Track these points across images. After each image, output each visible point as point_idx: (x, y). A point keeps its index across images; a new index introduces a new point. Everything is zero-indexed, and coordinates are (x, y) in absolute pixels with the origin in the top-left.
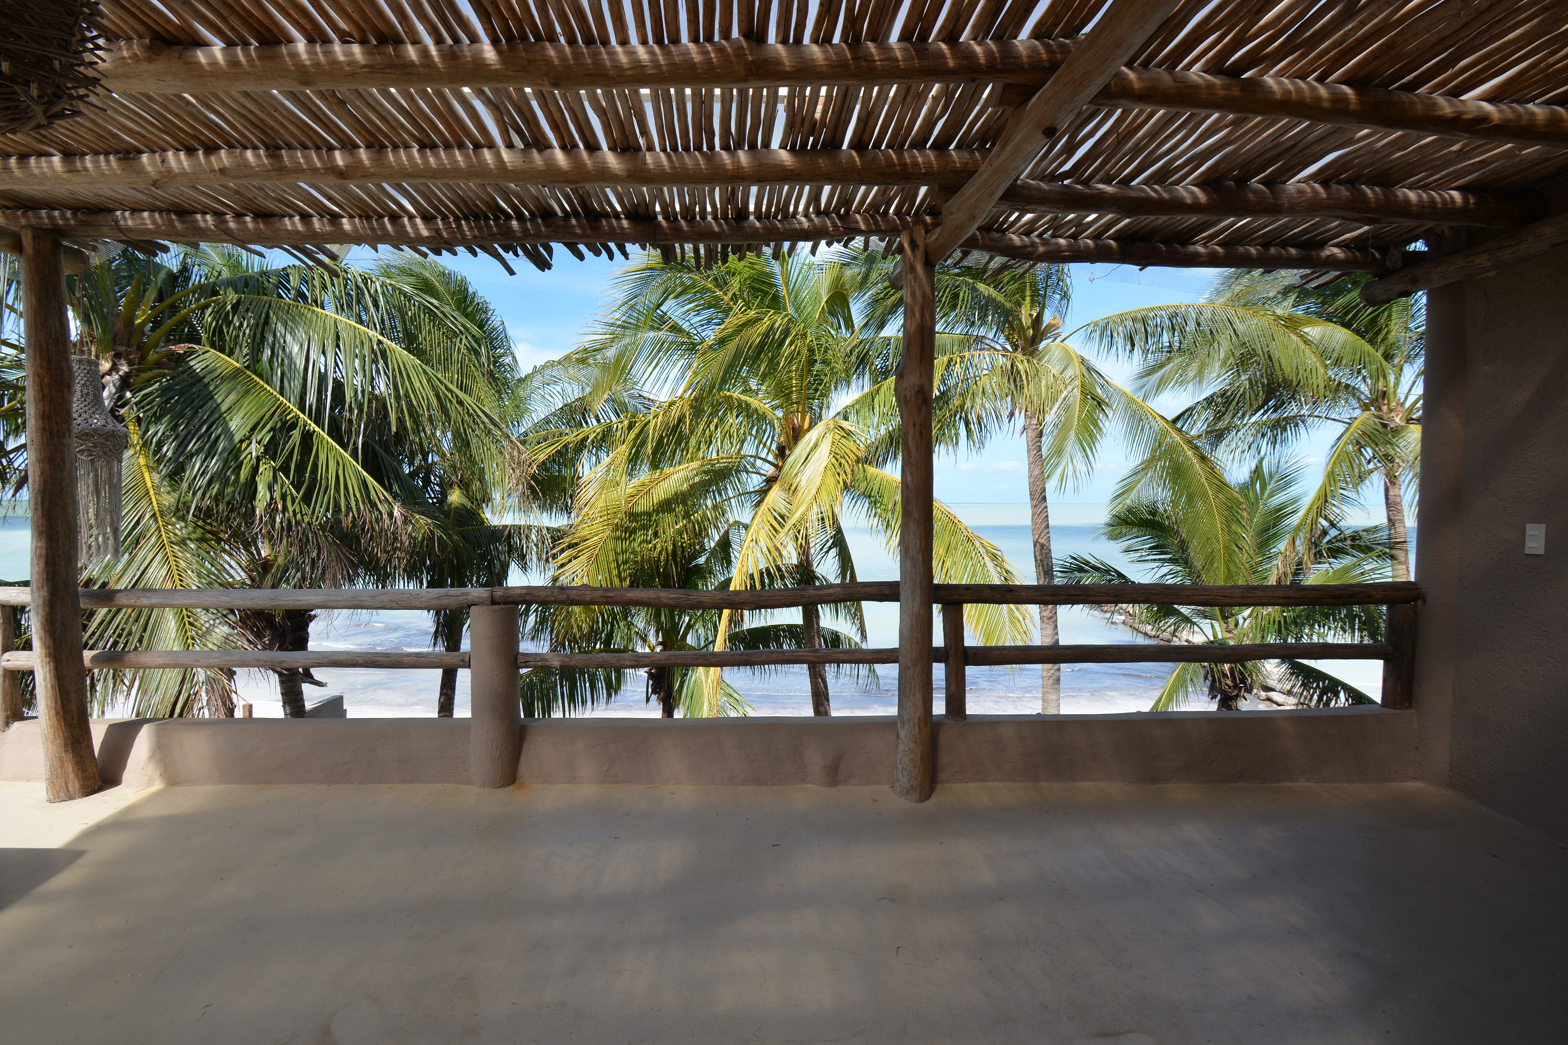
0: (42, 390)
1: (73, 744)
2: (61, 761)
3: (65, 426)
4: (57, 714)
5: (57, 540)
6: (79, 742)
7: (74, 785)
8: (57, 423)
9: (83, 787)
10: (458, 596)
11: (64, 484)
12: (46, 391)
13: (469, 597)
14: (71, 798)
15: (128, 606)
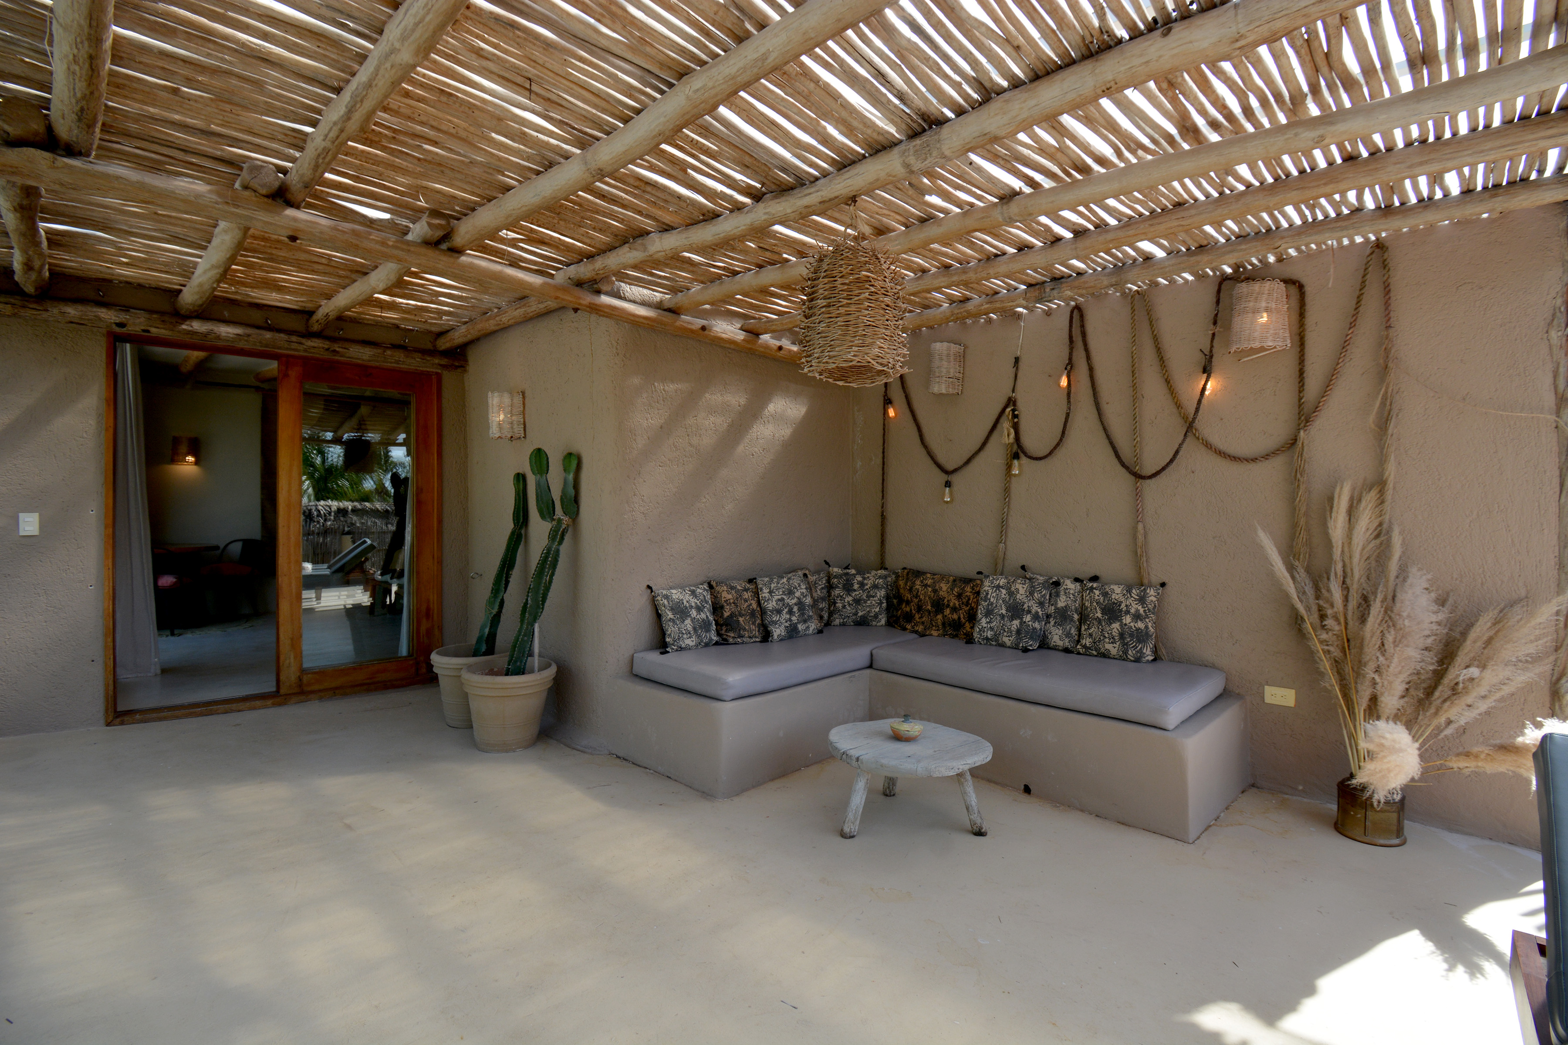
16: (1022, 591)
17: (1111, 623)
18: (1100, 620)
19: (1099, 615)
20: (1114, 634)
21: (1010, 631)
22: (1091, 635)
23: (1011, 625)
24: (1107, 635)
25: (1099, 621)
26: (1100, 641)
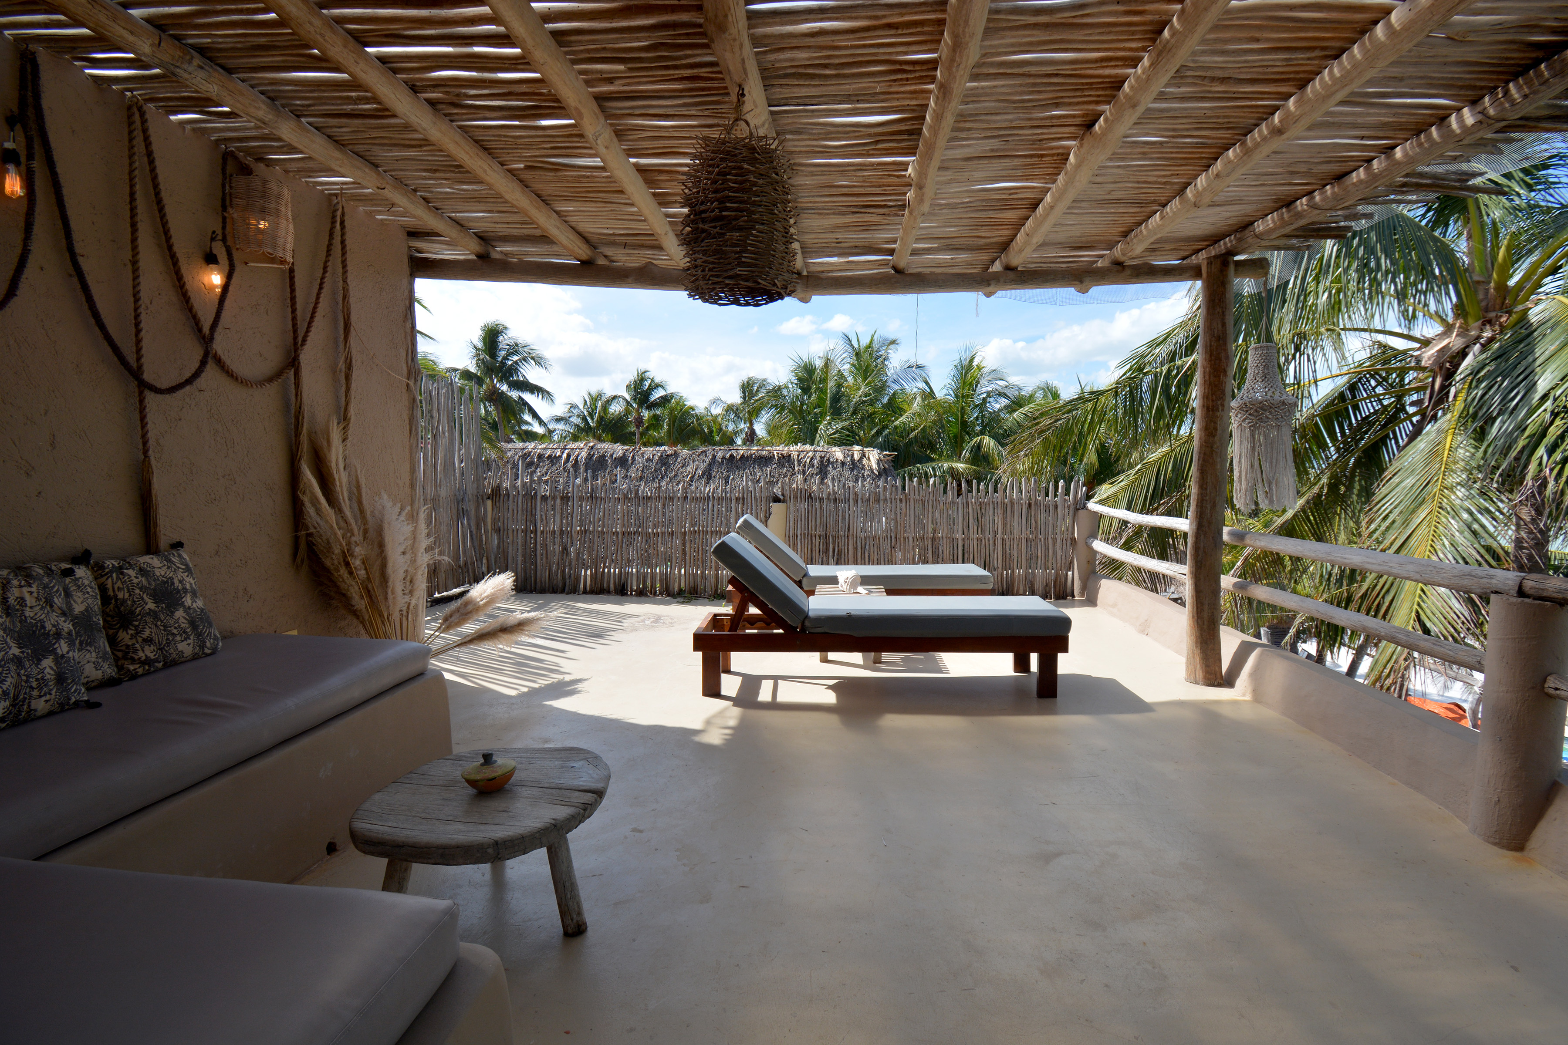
0: (1204, 377)
1: (1201, 643)
2: (1194, 653)
3: (1219, 402)
4: (1193, 617)
5: (1206, 489)
6: (1206, 643)
7: (1200, 674)
8: (1213, 401)
9: (1205, 678)
10: (1482, 578)
11: (1215, 446)
12: (1207, 377)
13: (1494, 581)
14: (1197, 683)
15: (1250, 546)
16: (30, 600)
17: (173, 613)
18: (155, 612)
19: (151, 605)
20: (183, 625)
21: (42, 682)
22: (148, 641)
23: (42, 671)
24: (175, 631)
25: (154, 615)
26: (168, 644)
